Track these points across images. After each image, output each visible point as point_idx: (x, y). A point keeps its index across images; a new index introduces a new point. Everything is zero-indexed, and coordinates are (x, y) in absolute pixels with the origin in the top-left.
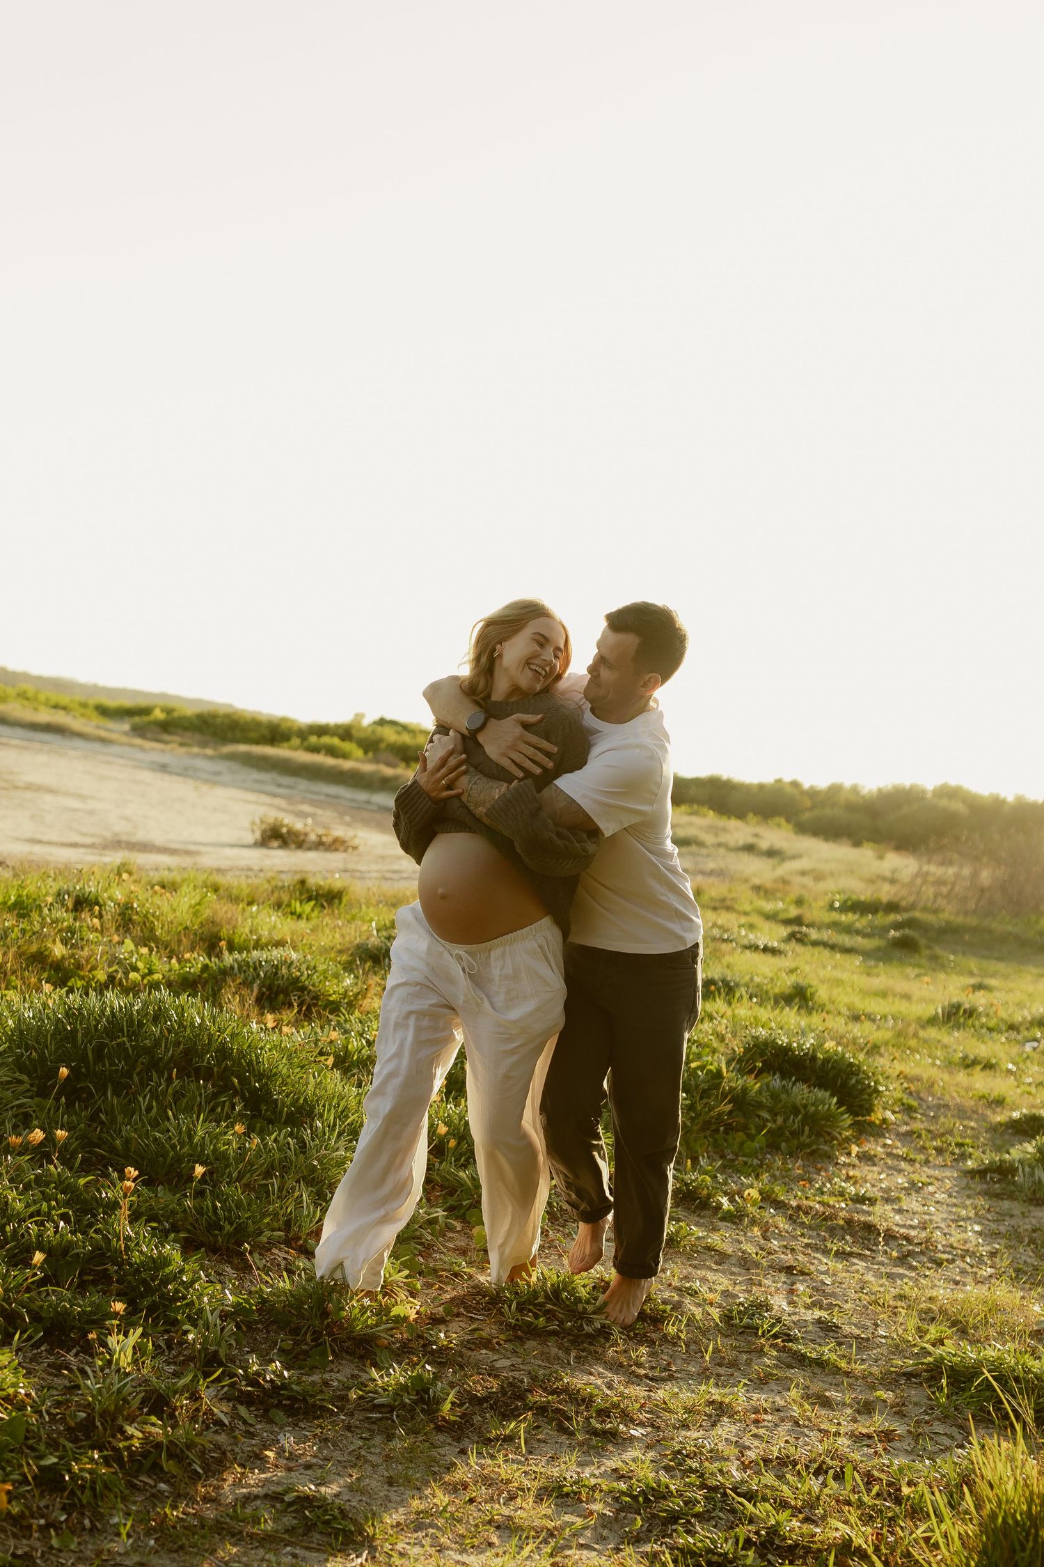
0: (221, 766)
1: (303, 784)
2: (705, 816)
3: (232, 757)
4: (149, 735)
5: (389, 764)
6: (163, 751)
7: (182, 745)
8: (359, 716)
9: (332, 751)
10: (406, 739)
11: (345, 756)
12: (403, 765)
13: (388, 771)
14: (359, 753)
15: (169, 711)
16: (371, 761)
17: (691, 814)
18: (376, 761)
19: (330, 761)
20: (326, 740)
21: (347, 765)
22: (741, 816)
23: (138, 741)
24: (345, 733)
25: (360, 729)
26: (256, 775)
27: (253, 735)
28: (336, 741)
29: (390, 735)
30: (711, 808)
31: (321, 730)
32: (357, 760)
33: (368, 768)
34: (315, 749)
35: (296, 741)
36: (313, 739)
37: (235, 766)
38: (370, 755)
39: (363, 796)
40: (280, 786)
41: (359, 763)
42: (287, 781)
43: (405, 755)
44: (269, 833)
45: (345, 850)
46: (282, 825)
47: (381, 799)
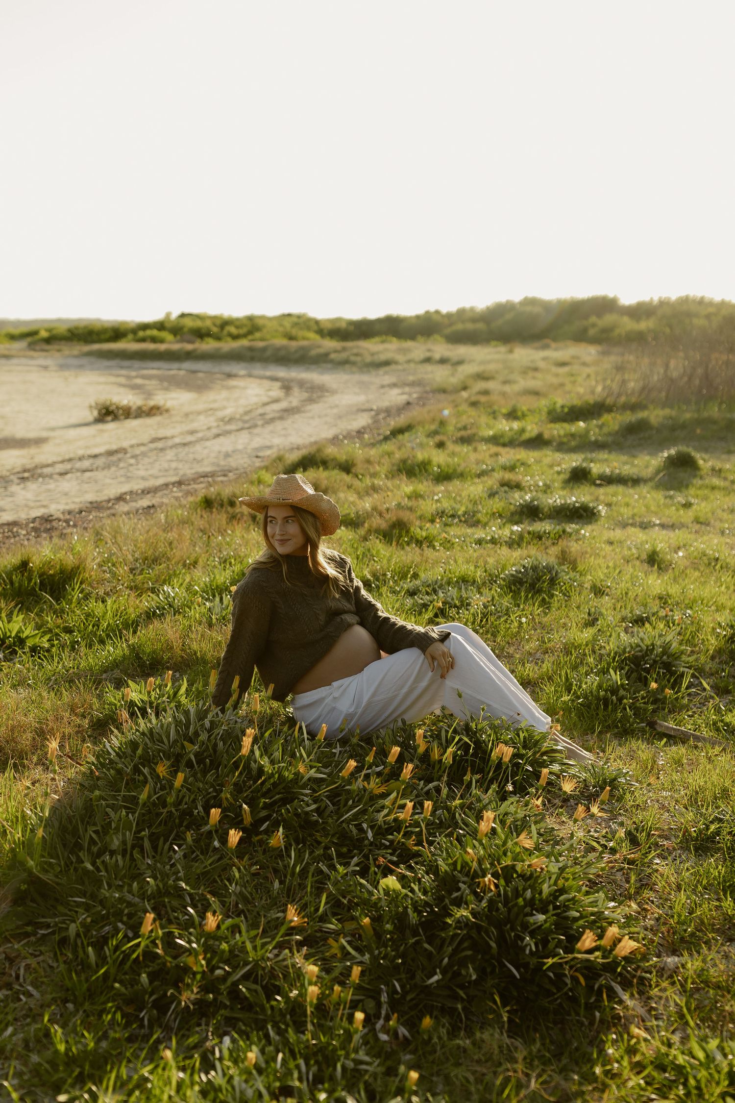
0: (84, 361)
1: (137, 364)
2: (391, 342)
3: (89, 354)
4: (38, 348)
5: (190, 342)
6: (46, 357)
7: (59, 351)
8: (168, 315)
9: (154, 340)
10: (199, 324)
11: (162, 341)
12: (199, 340)
13: (189, 347)
14: (169, 337)
15: (49, 330)
16: (178, 342)
17: (383, 342)
18: (182, 341)
19: (150, 346)
20: (149, 333)
21: (162, 347)
22: (413, 338)
23: (32, 353)
24: (160, 326)
25: (170, 321)
26: (106, 363)
27: (103, 337)
28: (155, 332)
29: (189, 323)
30: (394, 336)
31: (145, 327)
32: (170, 342)
33: (176, 347)
34: (143, 340)
35: (130, 336)
36: (141, 334)
37: (92, 359)
38: (178, 337)
39: (176, 365)
40: (122, 368)
41: (171, 344)
42: (127, 363)
43: (200, 334)
44: (104, 411)
45: (161, 414)
46: (111, 404)
47: (188, 365)
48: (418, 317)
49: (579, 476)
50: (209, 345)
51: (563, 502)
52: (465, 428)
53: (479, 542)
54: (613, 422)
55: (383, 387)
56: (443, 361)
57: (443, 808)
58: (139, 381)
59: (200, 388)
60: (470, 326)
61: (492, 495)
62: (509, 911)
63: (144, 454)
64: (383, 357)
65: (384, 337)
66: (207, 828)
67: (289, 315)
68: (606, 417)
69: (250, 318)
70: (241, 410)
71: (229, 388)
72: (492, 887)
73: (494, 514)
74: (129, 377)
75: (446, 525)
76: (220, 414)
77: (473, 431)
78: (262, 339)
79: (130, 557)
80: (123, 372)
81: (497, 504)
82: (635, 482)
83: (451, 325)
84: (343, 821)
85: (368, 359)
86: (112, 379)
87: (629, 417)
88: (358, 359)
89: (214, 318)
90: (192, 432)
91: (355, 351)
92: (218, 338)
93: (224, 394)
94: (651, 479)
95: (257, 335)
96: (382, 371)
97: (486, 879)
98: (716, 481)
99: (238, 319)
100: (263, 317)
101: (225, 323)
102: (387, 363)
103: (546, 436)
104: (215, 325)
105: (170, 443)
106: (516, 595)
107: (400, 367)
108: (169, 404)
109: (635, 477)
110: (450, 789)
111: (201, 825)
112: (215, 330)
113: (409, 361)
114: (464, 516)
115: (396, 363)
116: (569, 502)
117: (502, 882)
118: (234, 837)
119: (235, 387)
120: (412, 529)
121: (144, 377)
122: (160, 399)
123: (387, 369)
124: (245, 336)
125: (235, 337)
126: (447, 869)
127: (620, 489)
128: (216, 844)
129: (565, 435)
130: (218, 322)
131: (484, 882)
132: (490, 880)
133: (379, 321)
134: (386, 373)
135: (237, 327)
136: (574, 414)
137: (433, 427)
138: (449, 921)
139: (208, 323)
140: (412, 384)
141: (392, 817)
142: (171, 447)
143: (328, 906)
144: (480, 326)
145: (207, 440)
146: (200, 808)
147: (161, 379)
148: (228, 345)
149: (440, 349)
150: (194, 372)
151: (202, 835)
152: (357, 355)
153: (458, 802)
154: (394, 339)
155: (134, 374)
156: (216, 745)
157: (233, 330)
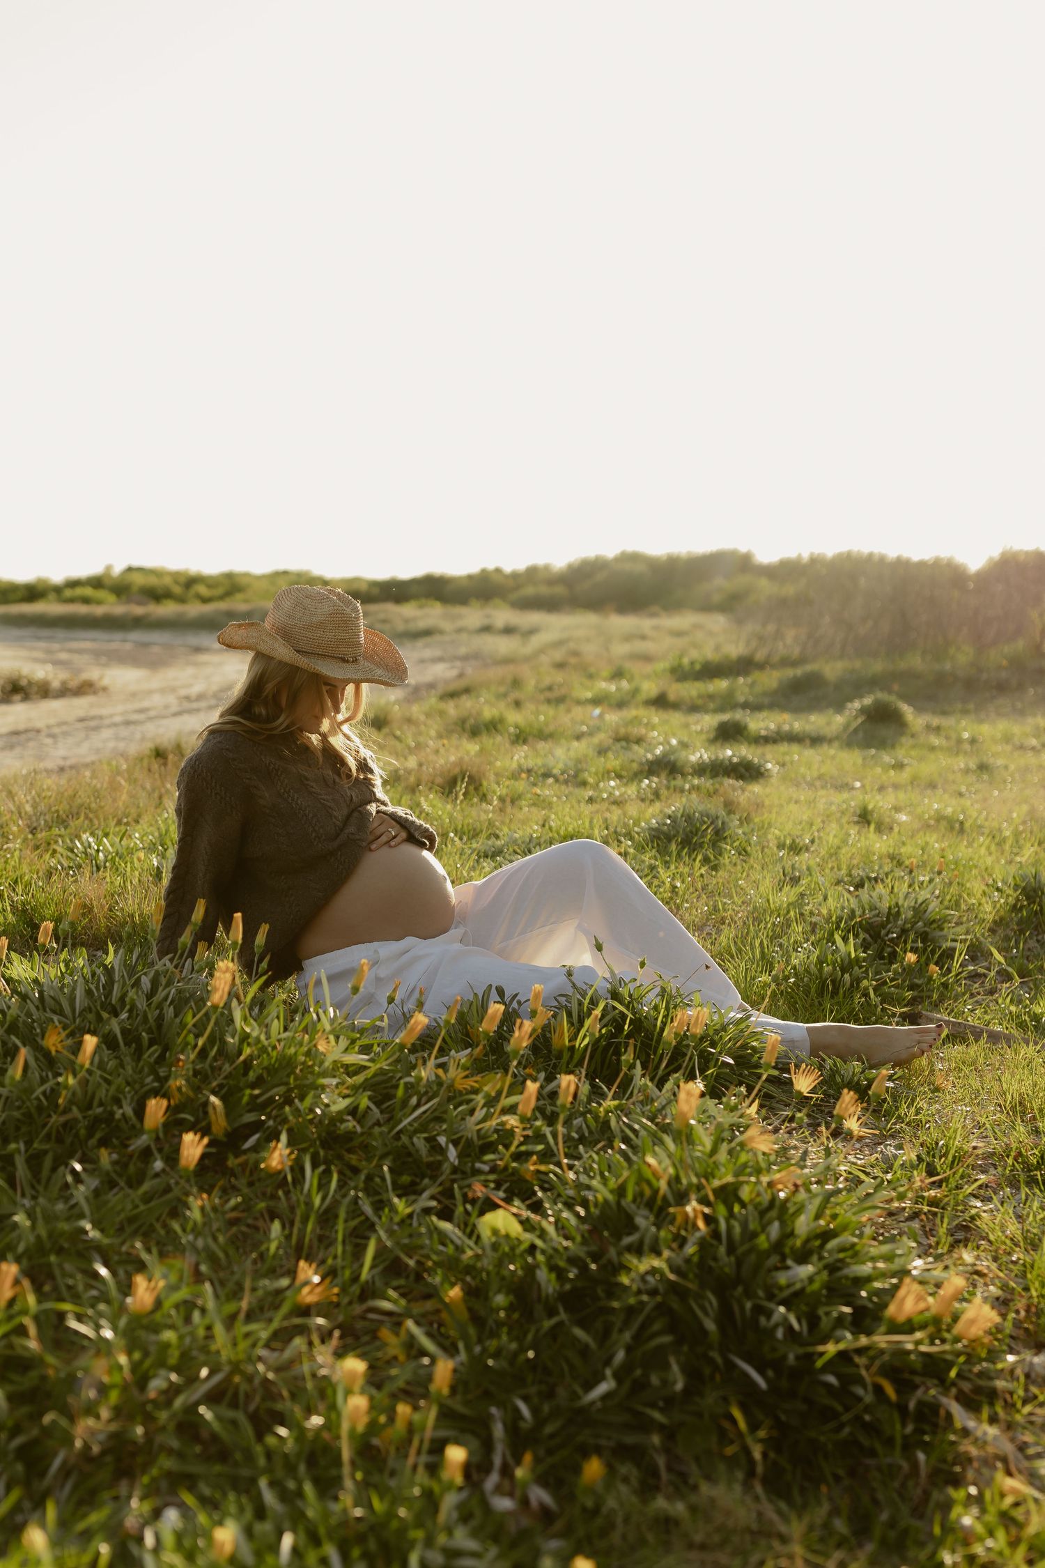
1: (60, 633)
2: (432, 607)
5: (139, 603)
8: (109, 568)
9: (86, 601)
10: (153, 581)
11: (99, 602)
12: (154, 603)
13: (138, 610)
14: (111, 598)
16: (124, 604)
17: (421, 607)
18: (129, 601)
19: (82, 609)
20: (79, 591)
21: (99, 611)
22: (465, 603)
24: (96, 583)
25: (111, 578)
26: (16, 632)
28: (88, 591)
29: (139, 580)
30: (436, 600)
31: (73, 584)
32: (109, 604)
33: (119, 610)
34: (71, 600)
35: (52, 596)
36: (68, 593)
38: (124, 598)
39: (118, 636)
40: (39, 638)
41: (112, 606)
42: (46, 632)
43: (156, 595)
44: (9, 688)
45: (95, 693)
46: (20, 677)
47: (136, 636)
48: (470, 577)
49: (728, 733)
50: (168, 609)
51: (713, 757)
52: (550, 688)
53: (591, 800)
54: (770, 680)
55: (422, 661)
56: (508, 631)
57: (583, 1114)
58: (63, 656)
59: (155, 664)
60: (544, 590)
61: (602, 751)
62: (739, 1264)
63: (65, 734)
64: (422, 624)
65: (423, 601)
66: (144, 1140)
67: (285, 573)
68: (756, 675)
69: (229, 576)
70: (214, 688)
71: (196, 664)
72: (701, 1224)
73: (608, 772)
74: (49, 652)
75: (535, 785)
76: (183, 692)
77: (563, 691)
78: (246, 601)
79: (28, 808)
80: (42, 644)
81: (613, 762)
82: (816, 740)
83: (518, 587)
84: (400, 1131)
85: (401, 627)
86: (24, 653)
87: (790, 673)
88: (386, 627)
89: (176, 576)
90: (141, 711)
91: (382, 616)
92: (181, 600)
93: (190, 671)
94: (837, 738)
95: (239, 596)
96: (420, 643)
97: (689, 1209)
98: (935, 741)
99: (210, 577)
100: (247, 575)
101: (191, 582)
102: (427, 633)
103: (672, 697)
104: (176, 582)
105: (107, 722)
106: (663, 851)
107: (446, 638)
108: (106, 682)
109: (814, 734)
110: (593, 1085)
111: (128, 1138)
112: (177, 590)
113: (459, 630)
114: (563, 773)
115: (441, 632)
116: (721, 757)
117: (722, 1211)
118: (192, 1147)
119: (206, 664)
120: (485, 783)
121: (70, 651)
122: (93, 674)
123: (428, 640)
124: (221, 598)
125: (205, 600)
126: (610, 1197)
127: (795, 748)
128: (158, 1165)
129: (700, 696)
130: (182, 580)
131: (686, 1215)
132: (694, 1210)
133: (414, 582)
134: (427, 646)
135: (209, 586)
136: (710, 671)
137: (502, 689)
138: (625, 1280)
139: (167, 581)
140: (465, 658)
141: (493, 1123)
142: (109, 726)
143: (376, 1271)
144: (560, 590)
145: (164, 717)
146: (128, 1110)
147: (97, 654)
148: (194, 609)
149: (502, 615)
150: (146, 645)
151: (131, 1156)
152: (384, 621)
153: (610, 1103)
154: (438, 605)
155: (56, 646)
156: (160, 1018)
157: (202, 590)
